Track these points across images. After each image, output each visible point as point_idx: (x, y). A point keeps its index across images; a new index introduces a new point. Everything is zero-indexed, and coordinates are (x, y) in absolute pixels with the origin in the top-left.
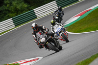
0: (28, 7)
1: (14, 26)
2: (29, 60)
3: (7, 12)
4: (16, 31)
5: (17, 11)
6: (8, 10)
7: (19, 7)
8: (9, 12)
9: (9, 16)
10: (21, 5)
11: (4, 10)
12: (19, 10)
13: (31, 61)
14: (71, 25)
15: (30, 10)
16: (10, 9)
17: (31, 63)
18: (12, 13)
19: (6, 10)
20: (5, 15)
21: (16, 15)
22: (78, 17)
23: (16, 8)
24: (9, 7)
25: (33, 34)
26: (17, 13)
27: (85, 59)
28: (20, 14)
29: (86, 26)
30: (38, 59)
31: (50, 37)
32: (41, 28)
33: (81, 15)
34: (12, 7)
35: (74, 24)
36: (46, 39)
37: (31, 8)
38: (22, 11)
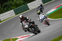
0: (23, 3)
1: (14, 15)
2: (24, 36)
3: (10, 6)
4: (16, 18)
5: (17, 5)
6: (11, 5)
7: (18, 3)
8: (12, 5)
9: (11, 8)
10: (19, 1)
11: (8, 5)
12: (18, 5)
13: (25, 37)
14: (51, 14)
15: (25, 4)
16: (12, 4)
17: (26, 38)
18: (14, 6)
19: (10, 4)
20: (9, 8)
21: (16, 8)
22: (55, 9)
23: (16, 3)
24: (12, 2)
25: (20, 22)
26: (17, 6)
27: (60, 35)
28: (18, 7)
29: (60, 15)
30: (30, 35)
31: (31, 24)
32: (26, 18)
33: (57, 8)
34: (13, 2)
35: (52, 13)
36: (29, 26)
37: (25, 3)
38: (20, 5)
